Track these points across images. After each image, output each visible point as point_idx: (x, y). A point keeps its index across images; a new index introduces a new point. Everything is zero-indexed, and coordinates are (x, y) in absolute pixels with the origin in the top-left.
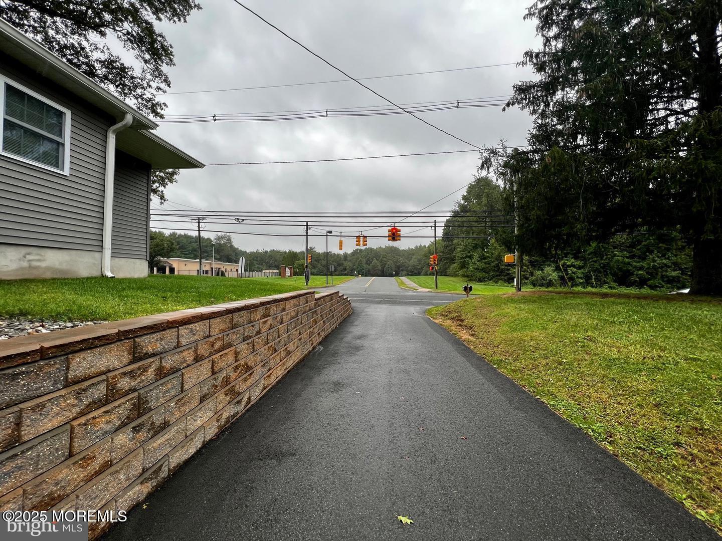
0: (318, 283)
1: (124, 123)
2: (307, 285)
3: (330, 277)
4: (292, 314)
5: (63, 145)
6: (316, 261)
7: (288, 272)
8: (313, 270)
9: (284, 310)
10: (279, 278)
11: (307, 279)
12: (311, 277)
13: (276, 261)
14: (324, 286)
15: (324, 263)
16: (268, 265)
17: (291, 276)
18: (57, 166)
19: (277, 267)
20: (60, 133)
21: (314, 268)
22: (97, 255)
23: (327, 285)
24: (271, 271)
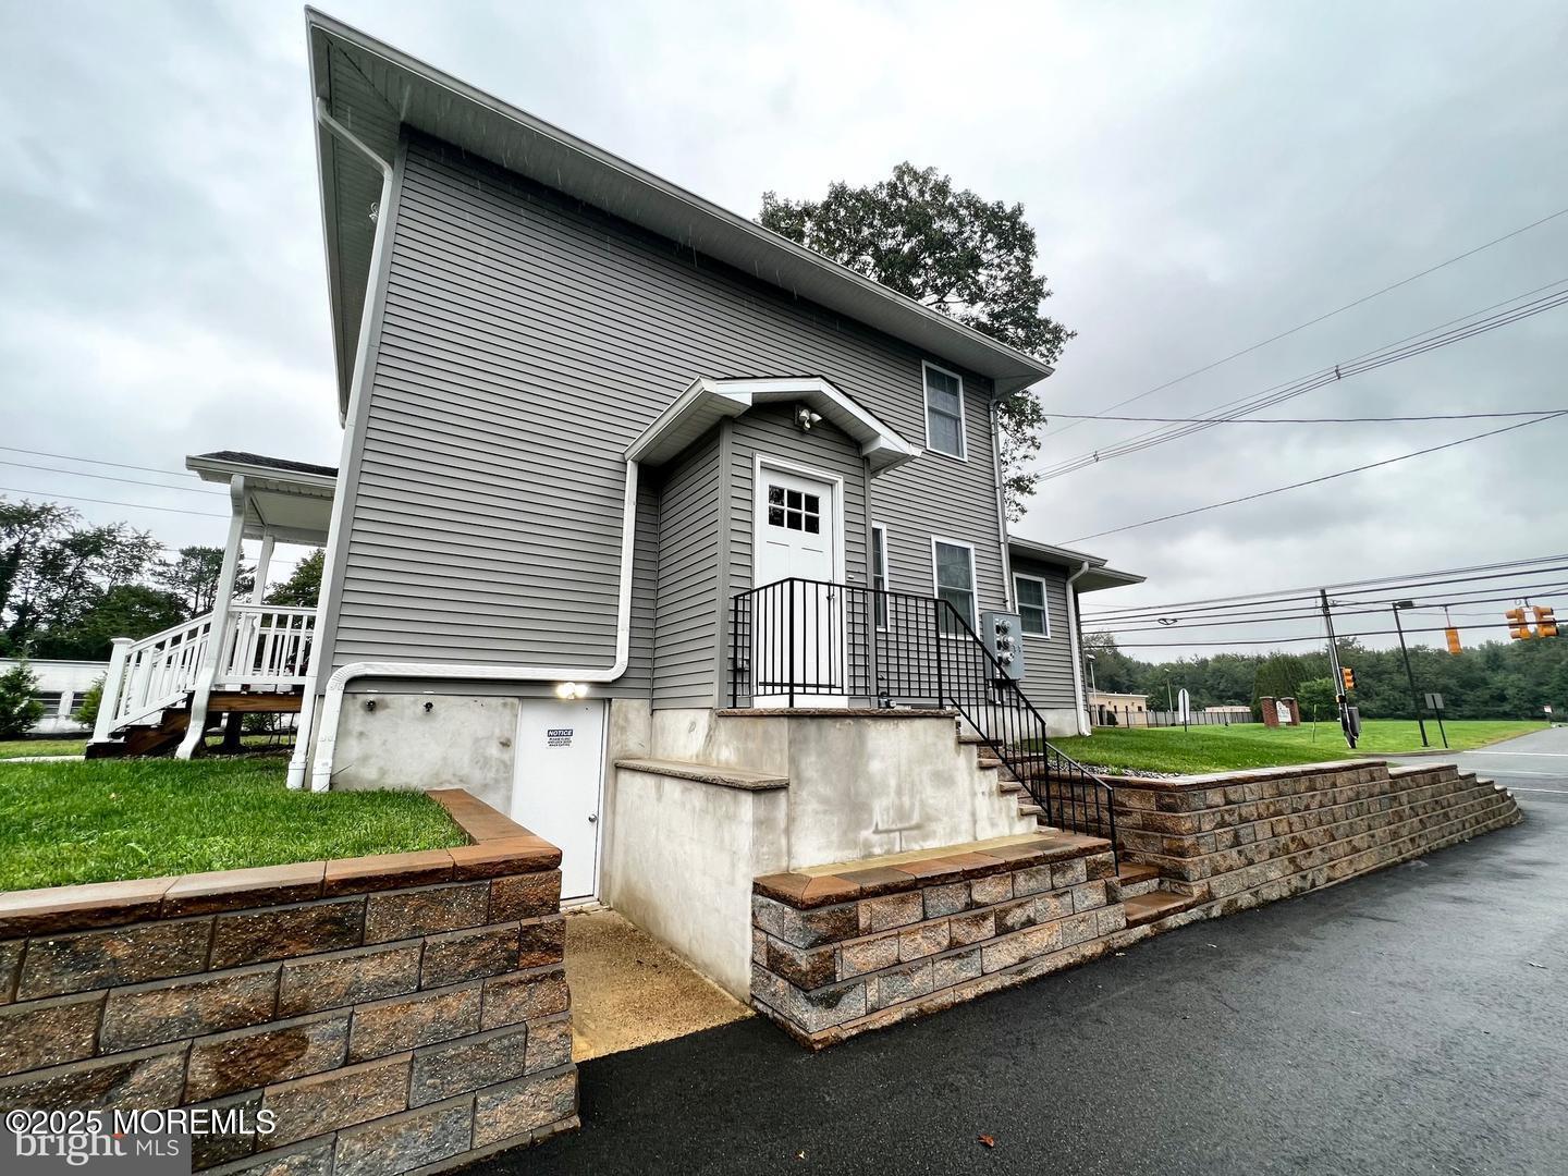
0: (1392, 742)
1: (1082, 572)
2: (1353, 746)
3: (1431, 726)
4: (1350, 793)
5: (1044, 611)
6: (1367, 675)
7: (1284, 714)
8: (1366, 705)
9: (1334, 785)
10: (1260, 728)
11: (1351, 731)
12: (1365, 725)
13: (1236, 682)
14: (1416, 751)
15: (1402, 680)
16: (1215, 692)
17: (1294, 723)
18: (1041, 632)
19: (1242, 699)
20: (1040, 602)
21: (1367, 695)
22: (1074, 711)
23: (1426, 750)
24: (1227, 709)
